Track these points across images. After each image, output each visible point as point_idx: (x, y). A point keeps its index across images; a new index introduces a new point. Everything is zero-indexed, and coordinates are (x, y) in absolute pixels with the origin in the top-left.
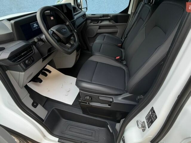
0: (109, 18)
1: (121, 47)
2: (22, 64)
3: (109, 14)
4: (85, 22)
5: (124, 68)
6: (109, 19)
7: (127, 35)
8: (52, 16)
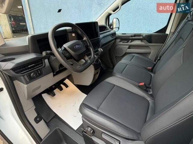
0: (141, 37)
2: (26, 76)
3: (141, 34)
4: (113, 41)
5: (149, 99)
7: (160, 57)
8: (74, 33)
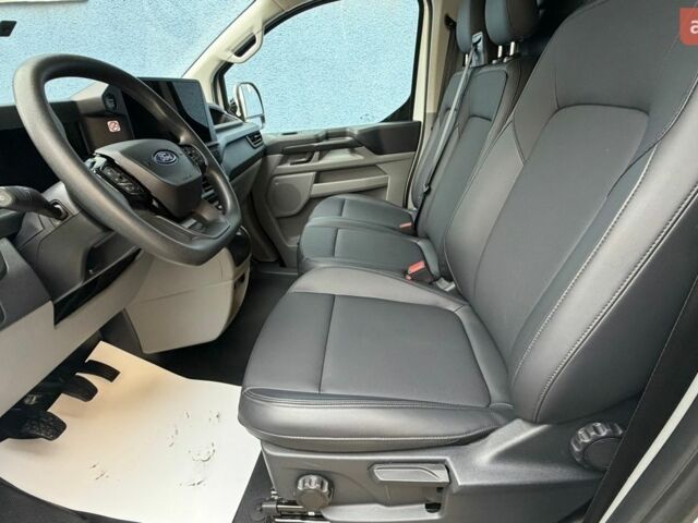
0: (348, 139)
1: (414, 232)
3: (345, 128)
5: (452, 307)
6: (351, 141)
7: (429, 184)
8: (113, 118)
